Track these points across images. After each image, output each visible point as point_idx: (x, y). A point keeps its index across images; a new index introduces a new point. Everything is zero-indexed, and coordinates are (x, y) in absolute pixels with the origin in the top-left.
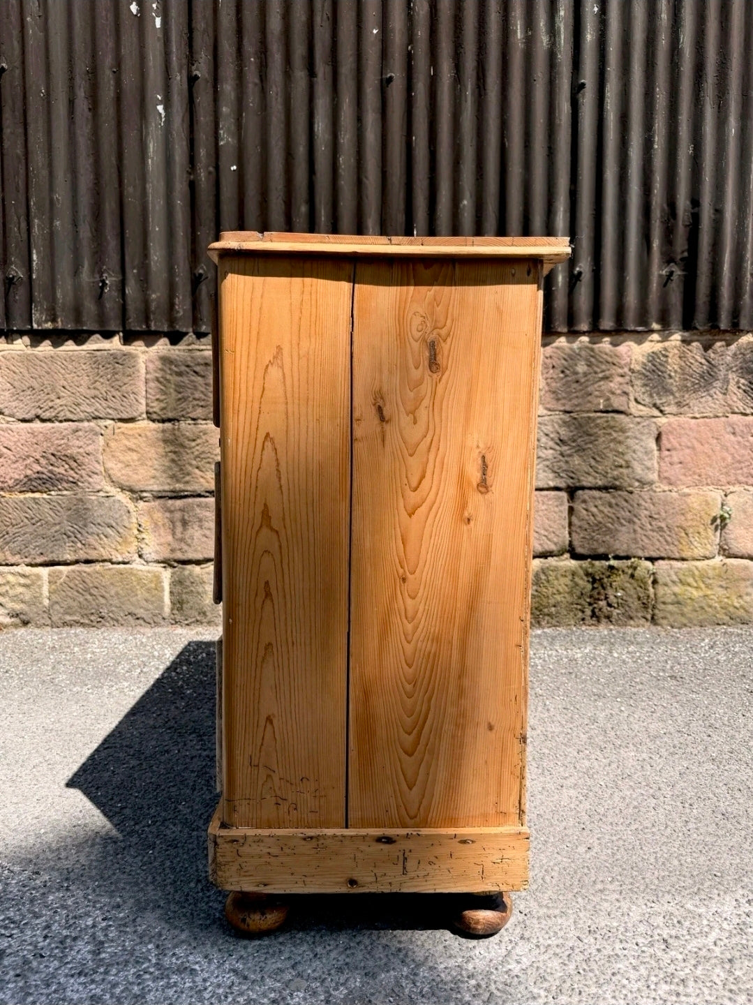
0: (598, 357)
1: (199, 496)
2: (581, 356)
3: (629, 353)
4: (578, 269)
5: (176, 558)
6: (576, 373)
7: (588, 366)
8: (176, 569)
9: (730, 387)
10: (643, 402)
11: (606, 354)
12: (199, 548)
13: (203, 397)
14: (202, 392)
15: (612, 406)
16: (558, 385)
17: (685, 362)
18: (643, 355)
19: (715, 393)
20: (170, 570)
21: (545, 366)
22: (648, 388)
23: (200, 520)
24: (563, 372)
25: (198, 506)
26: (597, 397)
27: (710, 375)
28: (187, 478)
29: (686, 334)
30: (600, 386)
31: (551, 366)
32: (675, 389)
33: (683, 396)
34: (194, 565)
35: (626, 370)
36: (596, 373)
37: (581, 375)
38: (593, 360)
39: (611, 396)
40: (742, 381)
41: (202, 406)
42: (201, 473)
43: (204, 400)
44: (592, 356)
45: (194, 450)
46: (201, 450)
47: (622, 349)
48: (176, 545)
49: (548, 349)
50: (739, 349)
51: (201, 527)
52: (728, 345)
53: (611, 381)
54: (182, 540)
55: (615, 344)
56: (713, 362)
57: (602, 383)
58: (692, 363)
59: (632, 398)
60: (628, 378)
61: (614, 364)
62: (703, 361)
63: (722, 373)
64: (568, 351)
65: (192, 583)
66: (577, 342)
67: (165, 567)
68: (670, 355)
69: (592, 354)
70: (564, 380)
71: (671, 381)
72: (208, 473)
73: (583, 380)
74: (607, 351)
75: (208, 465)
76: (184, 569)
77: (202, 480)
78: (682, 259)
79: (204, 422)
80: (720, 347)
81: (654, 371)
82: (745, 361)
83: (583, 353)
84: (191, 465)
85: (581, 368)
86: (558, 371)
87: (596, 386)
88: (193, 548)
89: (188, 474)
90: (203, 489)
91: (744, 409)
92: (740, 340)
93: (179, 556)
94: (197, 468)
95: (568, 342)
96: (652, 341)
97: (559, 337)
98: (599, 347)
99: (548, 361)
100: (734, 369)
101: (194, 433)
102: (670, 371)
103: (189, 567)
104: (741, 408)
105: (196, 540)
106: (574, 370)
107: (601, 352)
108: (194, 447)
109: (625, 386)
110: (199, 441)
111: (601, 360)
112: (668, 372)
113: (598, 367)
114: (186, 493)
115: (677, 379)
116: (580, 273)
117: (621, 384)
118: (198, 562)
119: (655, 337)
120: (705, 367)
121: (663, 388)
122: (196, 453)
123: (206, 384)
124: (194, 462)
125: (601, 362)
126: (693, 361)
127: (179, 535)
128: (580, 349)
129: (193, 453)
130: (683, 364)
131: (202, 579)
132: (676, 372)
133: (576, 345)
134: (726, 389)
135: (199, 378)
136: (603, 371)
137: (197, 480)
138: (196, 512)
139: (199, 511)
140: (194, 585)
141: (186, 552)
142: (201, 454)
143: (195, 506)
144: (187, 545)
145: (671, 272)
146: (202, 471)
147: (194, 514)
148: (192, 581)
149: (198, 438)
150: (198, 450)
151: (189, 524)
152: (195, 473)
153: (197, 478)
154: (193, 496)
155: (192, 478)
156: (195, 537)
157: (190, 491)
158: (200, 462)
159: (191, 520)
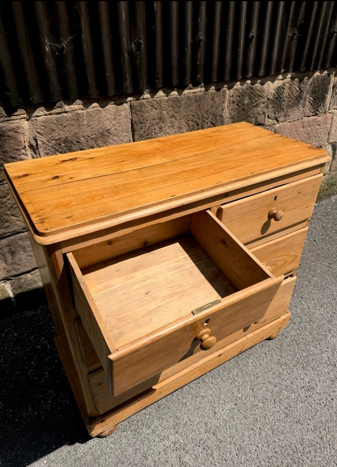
0: (254, 93)
1: (19, 233)
2: (246, 93)
3: (268, 89)
4: (251, 34)
5: (12, 274)
6: (244, 104)
7: (249, 99)
8: (14, 280)
9: (306, 103)
10: (271, 117)
11: (258, 91)
12: (28, 264)
15: (258, 122)
16: (235, 113)
17: (291, 91)
18: (274, 89)
19: (300, 107)
20: (9, 282)
21: (229, 103)
22: (274, 109)
23: (24, 248)
24: (237, 105)
25: (20, 239)
26: (252, 117)
27: (300, 97)
28: (6, 224)
29: (293, 74)
30: (254, 111)
31: (232, 101)
32: (285, 107)
33: (287, 111)
34: (26, 274)
35: (266, 99)
36: (253, 103)
37: (246, 106)
38: (252, 95)
39: (258, 116)
40: (312, 98)
42: (17, 218)
44: (252, 93)
46: (12, 203)
47: (265, 86)
48: (10, 268)
49: (231, 90)
50: (313, 80)
51: (25, 252)
52: (309, 79)
53: (259, 107)
54: (13, 263)
55: (262, 84)
56: (302, 89)
57: (255, 108)
58: (293, 91)
59: (267, 116)
60: (266, 103)
61: (261, 96)
62: (298, 89)
63: (304, 95)
64: (241, 91)
66: (245, 84)
67: (4, 282)
68: (285, 87)
69: (252, 91)
70: (238, 109)
71: (284, 103)
73: (246, 108)
74: (259, 88)
76: (20, 279)
77: (18, 222)
78: (300, 25)
80: (306, 80)
81: (278, 98)
82: (314, 87)
83: (248, 92)
84: (7, 215)
85: (246, 101)
86: (235, 104)
87: (252, 111)
88: (23, 266)
89: (7, 221)
90: (20, 228)
91: (310, 114)
92: (314, 75)
93: (14, 273)
94: (13, 215)
95: (241, 85)
96: (278, 80)
97: (237, 82)
98: (256, 87)
99: (231, 99)
100: (309, 93)
101: (3, 192)
102: (284, 97)
103: (23, 276)
104: (308, 113)
105: (24, 260)
106: (243, 102)
107: (256, 89)
108: (6, 202)
109: (264, 108)
110: (9, 197)
111: (256, 94)
112: (283, 98)
113: (253, 99)
114: (8, 234)
115: (286, 101)
116: (253, 37)
117: (263, 108)
118: (28, 272)
119: (280, 77)
120: (298, 93)
121: (280, 107)
123: (3, 152)
124: (9, 212)
125: (255, 96)
126: (294, 90)
127: (11, 261)
128: (246, 89)
129: (6, 206)
130: (290, 92)
131: (35, 280)
132: (286, 97)
133: (244, 87)
134: (305, 104)
136: (256, 102)
137: (14, 224)
138: (20, 244)
139: (22, 243)
140: (30, 285)
141: (18, 269)
142: (13, 205)
143: (17, 240)
144: (18, 265)
145: (294, 34)
146: (17, 217)
147: (18, 245)
148: (28, 284)
149: (7, 194)
150: (10, 203)
151: (16, 252)
152: (12, 220)
153: (14, 222)
154: (14, 234)
155: (10, 223)
156: (22, 259)
157: (11, 232)
158: (14, 211)
159: (17, 249)
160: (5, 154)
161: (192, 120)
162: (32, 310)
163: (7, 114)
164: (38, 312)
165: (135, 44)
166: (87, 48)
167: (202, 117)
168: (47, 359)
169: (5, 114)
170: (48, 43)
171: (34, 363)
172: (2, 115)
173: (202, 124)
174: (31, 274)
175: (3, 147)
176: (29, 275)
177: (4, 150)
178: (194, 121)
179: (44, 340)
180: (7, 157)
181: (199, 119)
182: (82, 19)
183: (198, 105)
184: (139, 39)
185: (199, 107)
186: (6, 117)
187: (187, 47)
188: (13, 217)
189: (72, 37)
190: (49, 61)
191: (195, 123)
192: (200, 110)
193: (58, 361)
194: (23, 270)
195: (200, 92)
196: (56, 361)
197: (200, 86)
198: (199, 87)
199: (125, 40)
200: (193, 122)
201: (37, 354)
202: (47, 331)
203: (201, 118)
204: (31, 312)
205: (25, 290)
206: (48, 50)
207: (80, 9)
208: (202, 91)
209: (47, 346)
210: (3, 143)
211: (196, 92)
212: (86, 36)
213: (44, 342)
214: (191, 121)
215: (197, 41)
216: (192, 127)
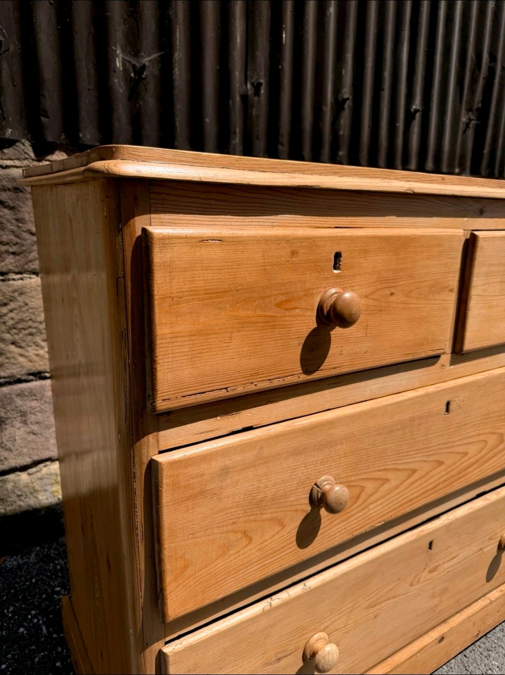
1: (20, 381)
12: (25, 450)
13: (15, 240)
14: (13, 232)
23: (23, 414)
25: (18, 395)
34: (18, 473)
41: (13, 253)
43: (16, 244)
45: (6, 318)
46: (17, 318)
51: (25, 423)
65: (19, 496)
72: (29, 349)
75: (30, 338)
76: (4, 482)
77: (21, 359)
78: (478, 109)
79: (19, 276)
84: (3, 340)
88: (16, 453)
90: (24, 372)
94: (13, 343)
101: (4, 295)
103: (11, 477)
105: (19, 441)
108: (5, 315)
110: (12, 305)
116: (416, 111)
118: (24, 468)
122: (10, 323)
123: (17, 220)
124: (7, 336)
129: (4, 323)
131: (33, 488)
135: (6, 211)
137: (13, 361)
138: (17, 405)
139: (21, 403)
140: (22, 498)
141: (6, 459)
142: (17, 323)
143: (13, 396)
144: (7, 450)
145: (470, 120)
146: (21, 347)
147: (14, 407)
148: (19, 493)
149: (11, 300)
150: (12, 319)
151: (7, 422)
152: (10, 352)
153: (14, 357)
154: (10, 383)
155: (7, 358)
156: (17, 438)
157: (4, 378)
158: (17, 334)
159: (10, 416)
160: (20, 225)
162: (17, 556)
163: (36, 156)
164: (29, 559)
165: (252, 84)
166: (180, 74)
168: (37, 659)
169: (32, 155)
170: (121, 56)
171: (7, 668)
172: (27, 156)
174: (29, 474)
175: (18, 211)
176: (24, 476)
177: (20, 216)
179: (35, 616)
180: (23, 231)
182: (178, 30)
184: (259, 78)
186: (33, 160)
187: (326, 105)
188: (12, 348)
189: (159, 54)
190: (119, 82)
193: (62, 663)
194: (13, 462)
196: (58, 664)
199: (237, 75)
201: (16, 647)
202: (44, 596)
204: (15, 560)
205: (12, 508)
206: (120, 65)
207: (176, 16)
209: (42, 630)
210: (21, 204)
212: (180, 55)
213: (35, 621)
215: (340, 100)
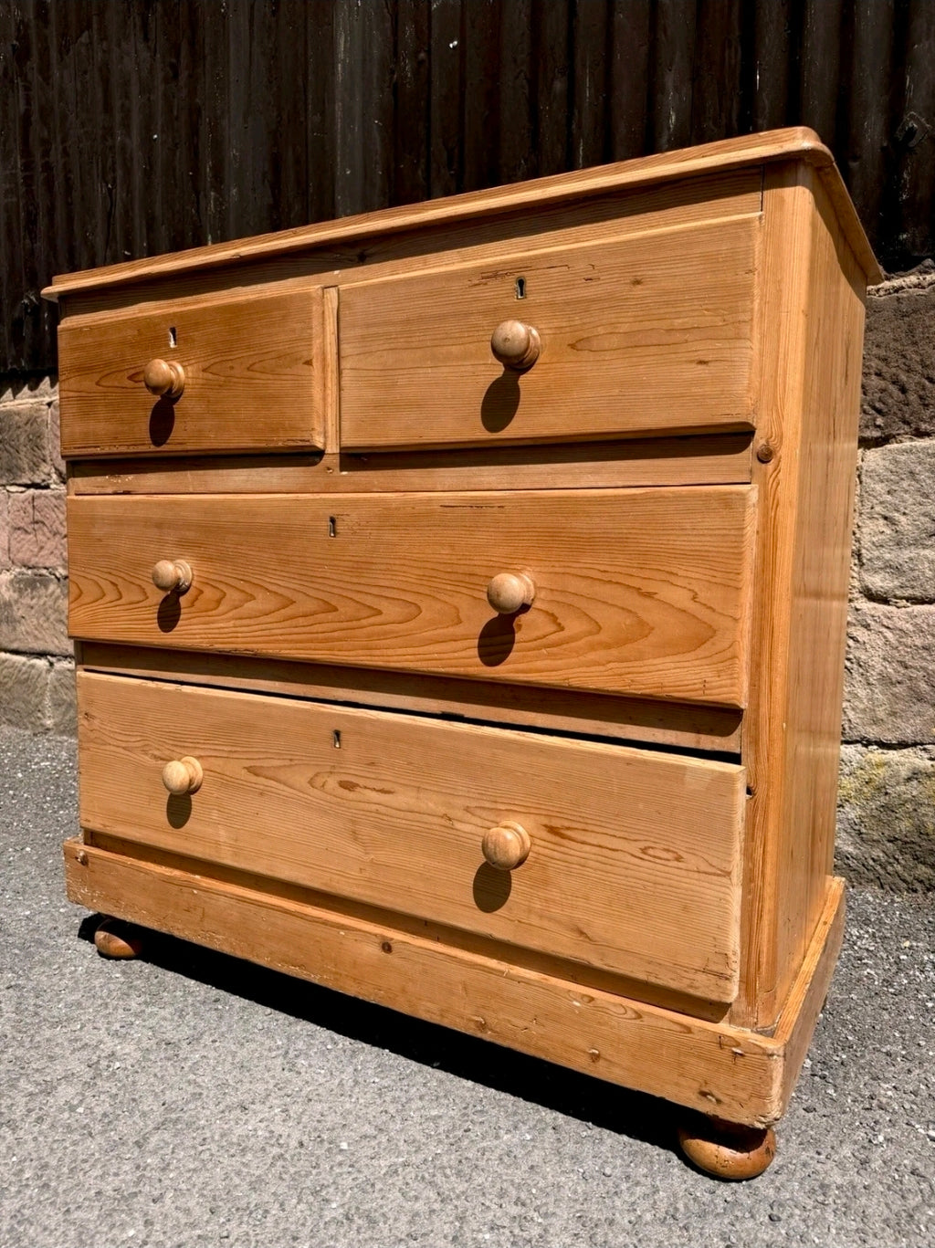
161: (879, 374)
167: (925, 366)
173: (924, 388)
178: (888, 376)
181: (909, 370)
183: (905, 327)
185: (911, 331)
191: (894, 383)
192: (915, 343)
195: (918, 286)
197: (920, 267)
198: (914, 270)
200: (884, 379)
203: (919, 368)
208: (925, 284)
211: (902, 288)
214: (873, 377)
215: (901, 137)
216: (878, 395)
